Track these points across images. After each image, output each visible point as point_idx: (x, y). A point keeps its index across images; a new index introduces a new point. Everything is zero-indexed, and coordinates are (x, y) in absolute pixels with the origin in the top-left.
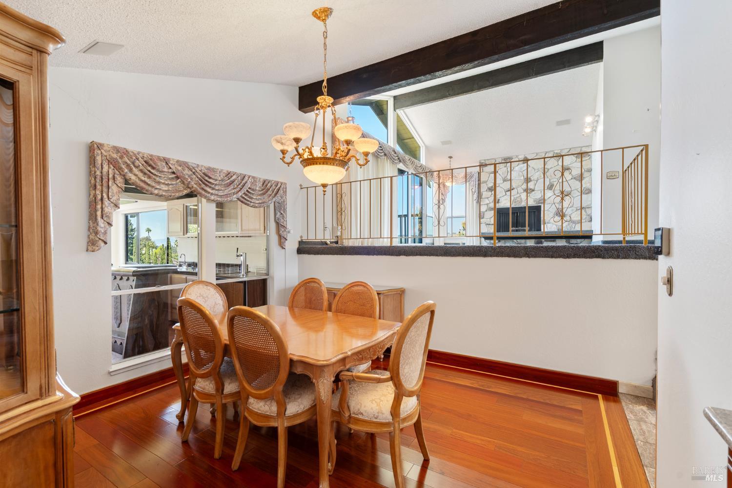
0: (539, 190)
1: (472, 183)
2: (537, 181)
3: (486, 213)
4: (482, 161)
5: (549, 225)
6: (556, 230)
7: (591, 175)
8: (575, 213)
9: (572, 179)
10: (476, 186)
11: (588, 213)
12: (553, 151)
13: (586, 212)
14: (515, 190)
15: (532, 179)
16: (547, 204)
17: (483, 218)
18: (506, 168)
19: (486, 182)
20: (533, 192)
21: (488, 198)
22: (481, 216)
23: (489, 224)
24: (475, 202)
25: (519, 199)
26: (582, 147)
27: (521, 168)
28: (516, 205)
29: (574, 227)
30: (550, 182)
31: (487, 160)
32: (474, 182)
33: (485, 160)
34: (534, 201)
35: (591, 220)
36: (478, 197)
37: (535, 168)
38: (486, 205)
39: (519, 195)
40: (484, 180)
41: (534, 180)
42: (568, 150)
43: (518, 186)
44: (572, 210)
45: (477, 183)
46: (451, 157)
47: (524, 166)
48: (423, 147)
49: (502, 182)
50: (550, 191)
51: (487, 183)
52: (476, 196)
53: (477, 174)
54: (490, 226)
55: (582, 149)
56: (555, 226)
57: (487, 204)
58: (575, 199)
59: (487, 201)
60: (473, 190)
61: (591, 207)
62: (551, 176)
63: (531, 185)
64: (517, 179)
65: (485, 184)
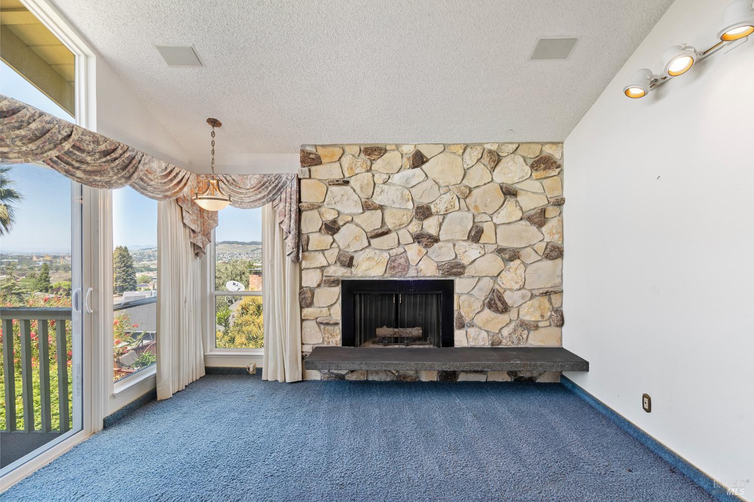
0: (448, 241)
1: (282, 205)
2: (444, 216)
3: (317, 291)
4: (308, 149)
5: (471, 331)
6: (487, 345)
7: (561, 213)
8: (529, 303)
9: (521, 219)
10: (293, 215)
11: (556, 306)
12: (480, 144)
13: (551, 304)
14: (393, 235)
15: (433, 210)
16: (468, 277)
17: (310, 304)
18: (370, 174)
19: (320, 207)
20: (436, 245)
21: (323, 251)
22: (305, 299)
23: (327, 324)
24: (288, 260)
25: (402, 261)
26: (543, 144)
27: (407, 180)
28: (393, 276)
29: (525, 336)
30: (474, 222)
31: (323, 146)
32: (286, 204)
33: (316, 146)
34: (439, 268)
35: (562, 325)
36: (298, 247)
37: (441, 183)
38: (319, 270)
39: (401, 250)
40: (313, 200)
41: (437, 213)
42: (515, 146)
43: (400, 226)
44: (523, 297)
45: (294, 207)
46: (214, 123)
47: (414, 175)
48: (87, 56)
49: (361, 211)
50: (475, 245)
51: (322, 210)
52: (290, 242)
53: (295, 182)
54: (328, 327)
55: (544, 149)
56: (485, 334)
57: (322, 268)
58: (530, 268)
59: (320, 260)
60: (285, 227)
61: (562, 292)
62: (476, 207)
63: (430, 226)
64: (397, 205)
65: (315, 212)
